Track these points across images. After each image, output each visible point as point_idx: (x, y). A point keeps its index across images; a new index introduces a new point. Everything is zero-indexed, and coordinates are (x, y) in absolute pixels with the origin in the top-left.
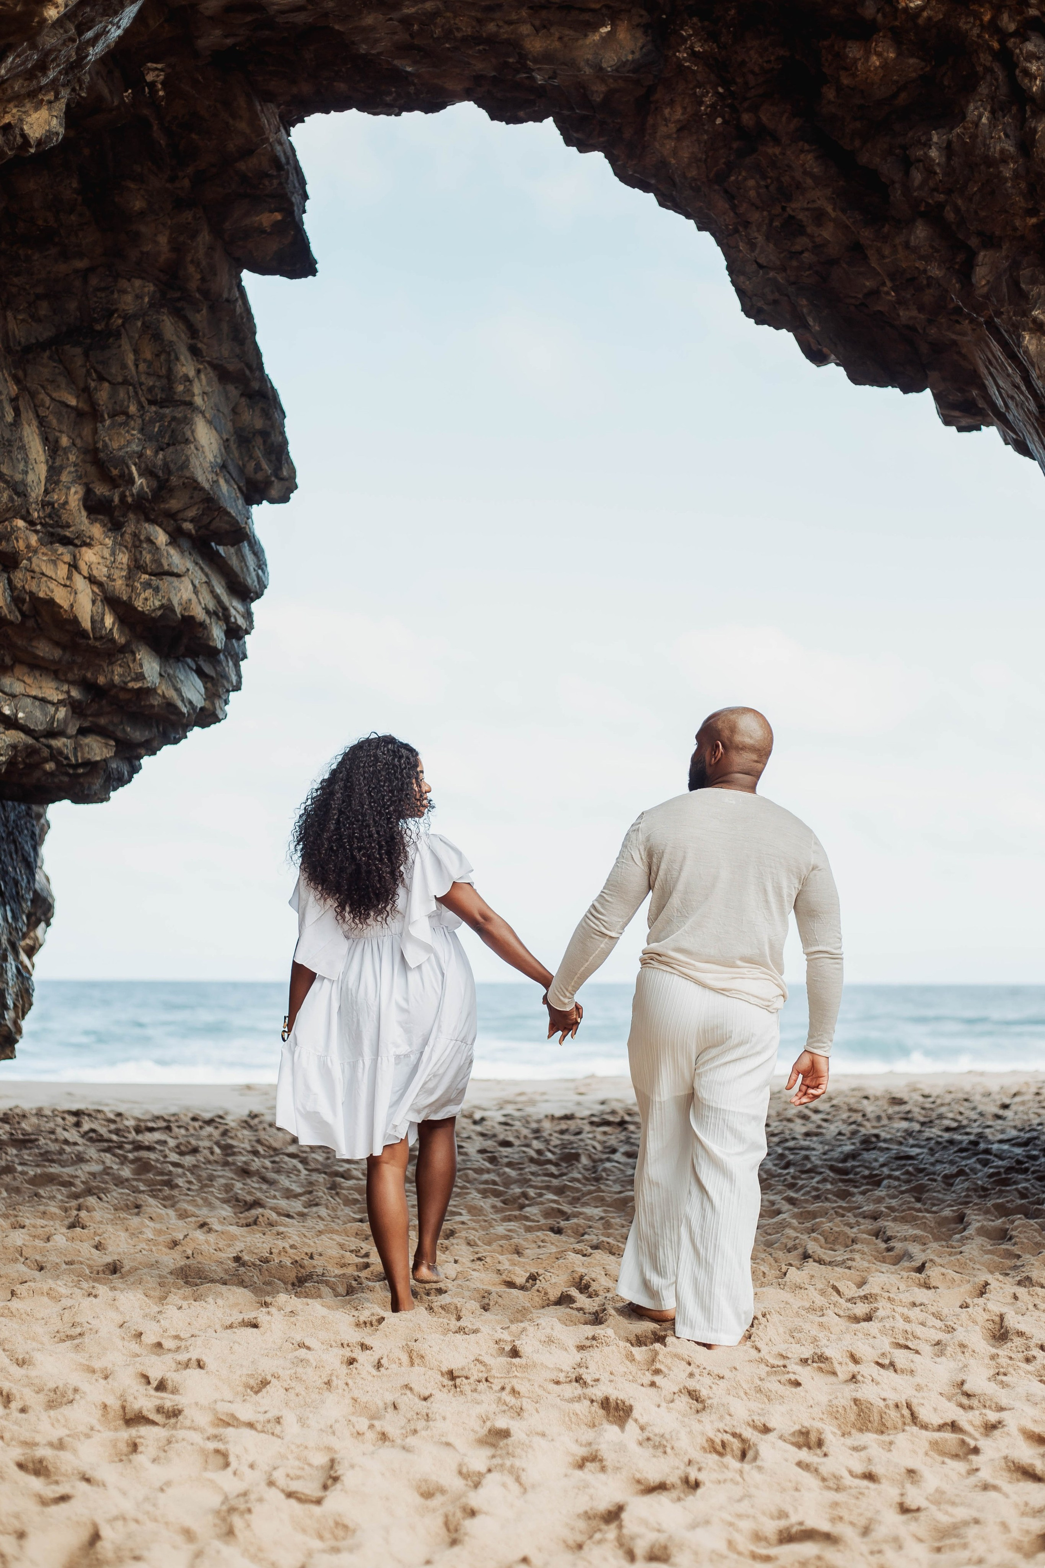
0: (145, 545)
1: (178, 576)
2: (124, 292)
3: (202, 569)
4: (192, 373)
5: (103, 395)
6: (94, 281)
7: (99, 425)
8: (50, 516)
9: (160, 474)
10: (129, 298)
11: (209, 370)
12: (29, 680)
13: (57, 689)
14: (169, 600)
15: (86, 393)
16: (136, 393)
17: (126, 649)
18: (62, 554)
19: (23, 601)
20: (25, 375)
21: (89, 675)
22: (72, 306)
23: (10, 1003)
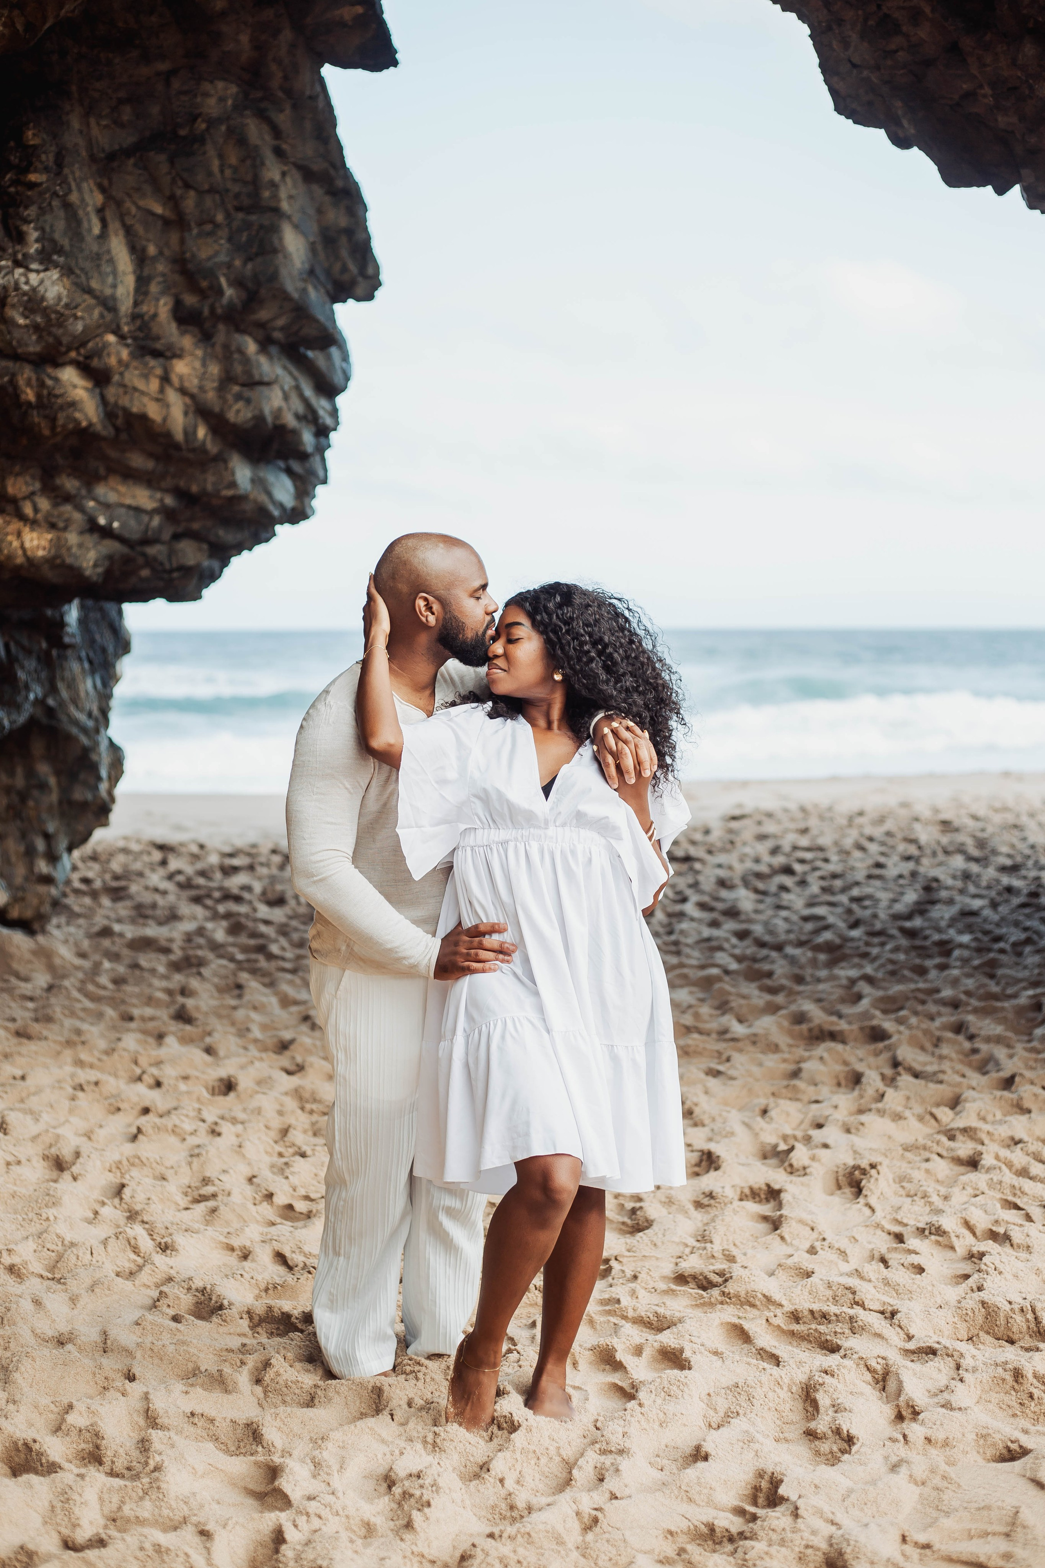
0: (236, 356)
1: (268, 384)
2: (206, 95)
3: (291, 374)
4: (277, 177)
5: (190, 203)
6: (176, 84)
7: (187, 235)
8: (140, 329)
9: (250, 285)
10: (212, 101)
11: (294, 171)
12: (122, 489)
13: (151, 497)
14: (261, 411)
15: (173, 201)
16: (223, 202)
17: (220, 459)
18: (153, 368)
19: (117, 417)
20: (111, 183)
21: (182, 483)
22: (155, 110)
23: (104, 773)
